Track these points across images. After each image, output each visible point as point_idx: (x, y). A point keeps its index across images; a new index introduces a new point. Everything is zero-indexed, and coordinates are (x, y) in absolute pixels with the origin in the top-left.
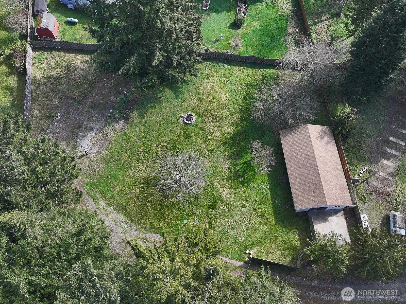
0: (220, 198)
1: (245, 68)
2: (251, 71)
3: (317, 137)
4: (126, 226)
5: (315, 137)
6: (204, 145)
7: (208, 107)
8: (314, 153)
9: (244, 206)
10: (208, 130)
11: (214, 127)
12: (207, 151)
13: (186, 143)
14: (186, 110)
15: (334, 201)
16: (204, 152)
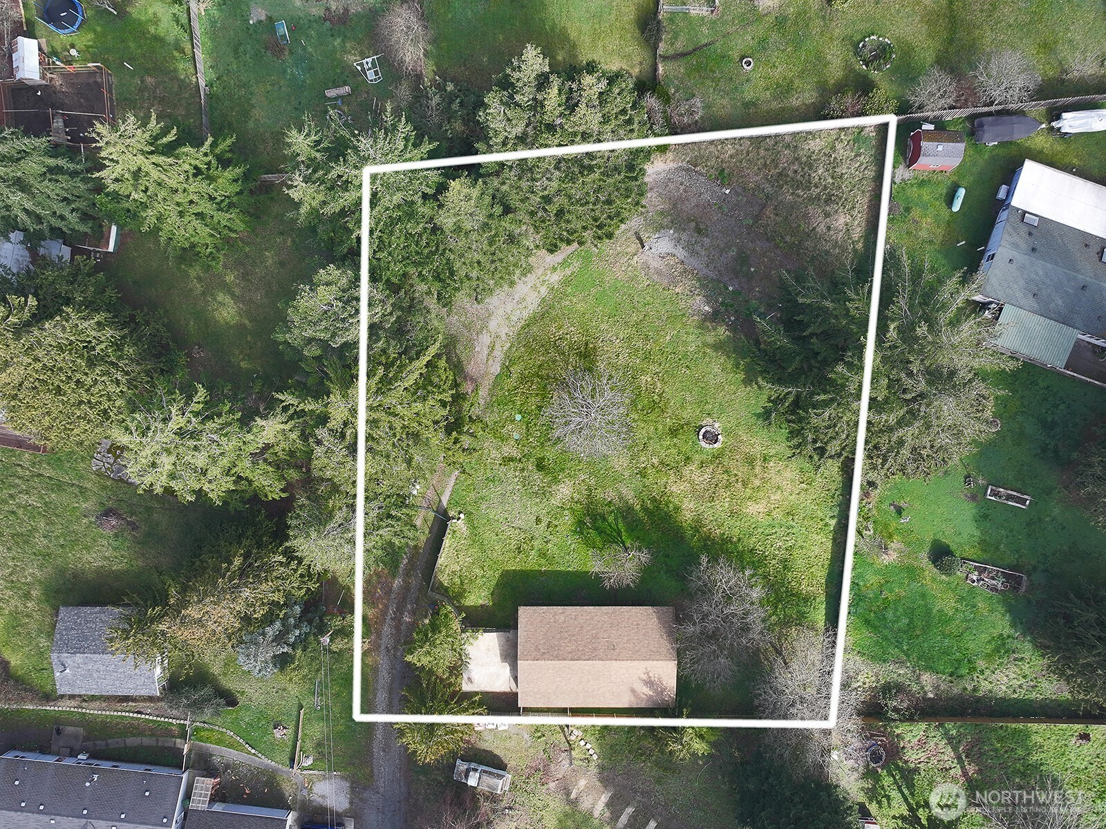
0: (556, 480)
1: (827, 563)
2: (821, 574)
3: (651, 674)
4: (515, 318)
5: (649, 669)
6: (655, 461)
7: (736, 475)
8: (616, 660)
9: (538, 521)
10: (686, 471)
11: (691, 482)
12: (643, 465)
13: (660, 427)
14: (727, 432)
15: (526, 674)
16: (643, 459)
